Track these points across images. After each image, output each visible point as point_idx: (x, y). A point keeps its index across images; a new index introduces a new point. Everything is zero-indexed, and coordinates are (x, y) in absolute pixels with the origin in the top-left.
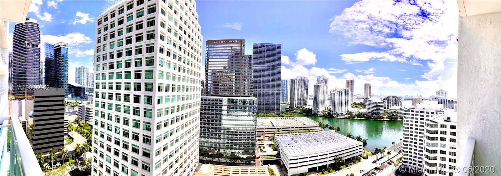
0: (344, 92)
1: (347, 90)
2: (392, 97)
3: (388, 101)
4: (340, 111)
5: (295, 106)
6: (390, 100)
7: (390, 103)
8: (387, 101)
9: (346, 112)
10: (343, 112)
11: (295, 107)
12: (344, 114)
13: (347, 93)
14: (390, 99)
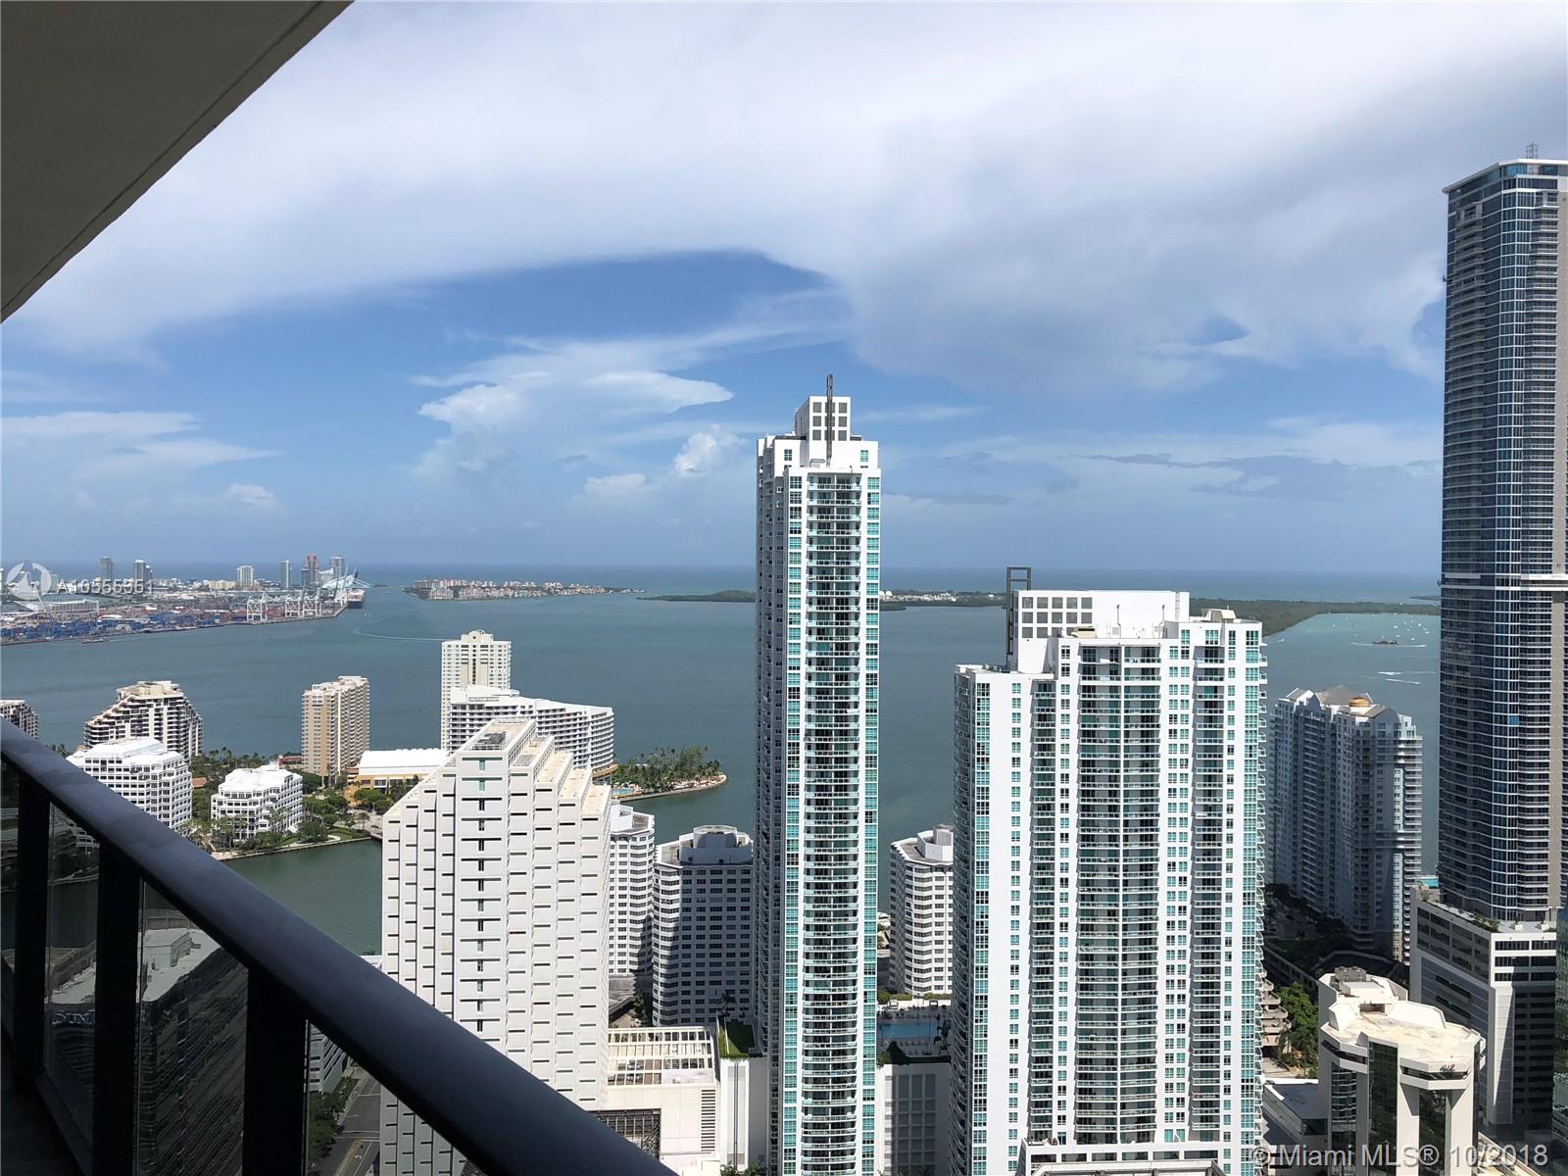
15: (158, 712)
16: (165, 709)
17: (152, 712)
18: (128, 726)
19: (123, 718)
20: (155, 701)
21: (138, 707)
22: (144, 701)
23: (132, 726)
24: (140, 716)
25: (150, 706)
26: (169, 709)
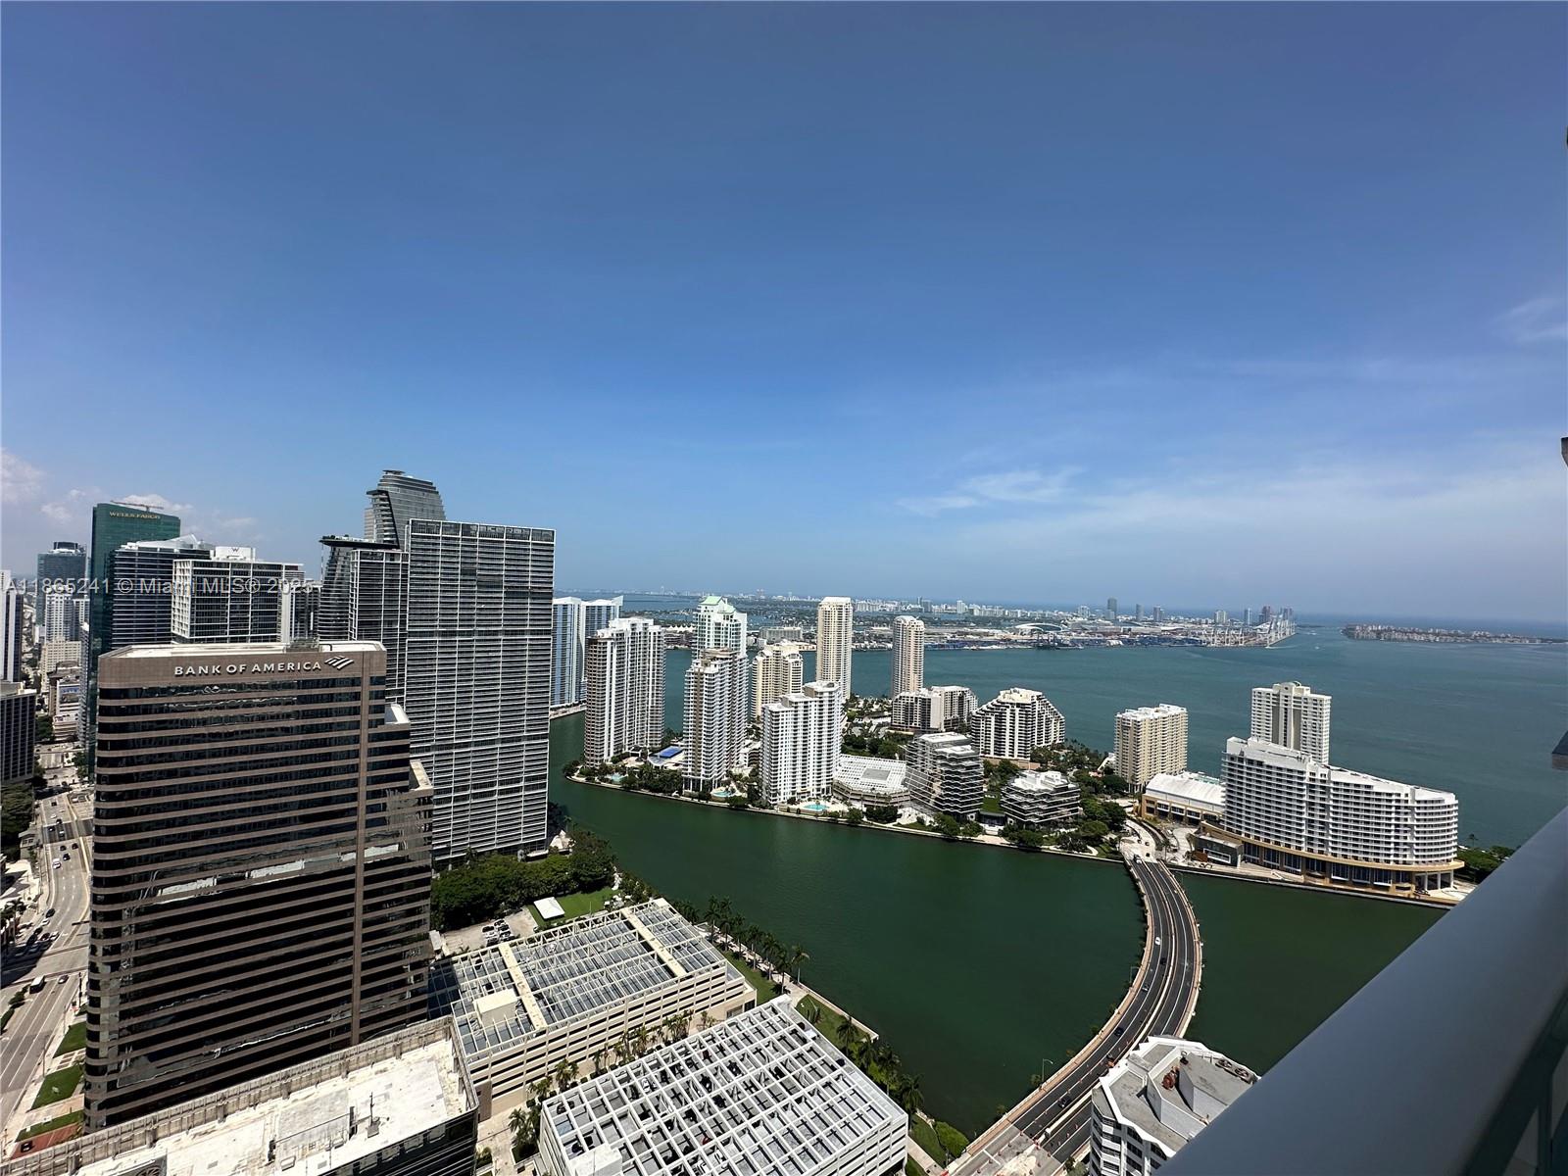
2: (1018, 705)
3: (1000, 721)
4: (799, 782)
5: (605, 753)
6: (1008, 718)
7: (1008, 731)
8: (993, 723)
9: (824, 786)
10: (811, 787)
11: (608, 756)
12: (815, 792)
13: (826, 708)
14: (1008, 714)
15: (1013, 713)
16: (1017, 710)
17: (1008, 711)
18: (993, 718)
21: (1000, 706)
22: (1004, 703)
24: (1001, 713)
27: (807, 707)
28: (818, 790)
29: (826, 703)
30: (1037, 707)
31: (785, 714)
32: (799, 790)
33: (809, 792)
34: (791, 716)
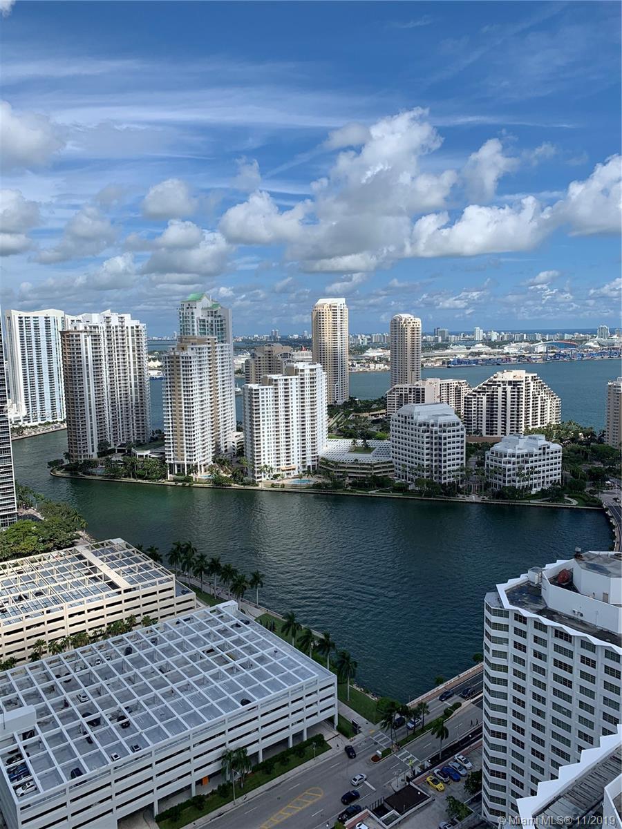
0: (294, 381)
1: (307, 372)
2: (510, 383)
3: (491, 400)
4: (283, 459)
5: (90, 447)
9: (309, 463)
10: (296, 463)
12: (301, 470)
13: (307, 385)
15: (505, 391)
16: (509, 388)
17: (500, 390)
18: (485, 397)
19: (481, 392)
20: (503, 382)
21: (491, 385)
22: (495, 382)
23: (487, 398)
24: (493, 392)
25: (499, 385)
26: (512, 388)
27: (287, 384)
28: (304, 467)
29: (307, 381)
30: (532, 388)
31: (265, 391)
32: (283, 467)
33: (294, 469)
34: (271, 393)
